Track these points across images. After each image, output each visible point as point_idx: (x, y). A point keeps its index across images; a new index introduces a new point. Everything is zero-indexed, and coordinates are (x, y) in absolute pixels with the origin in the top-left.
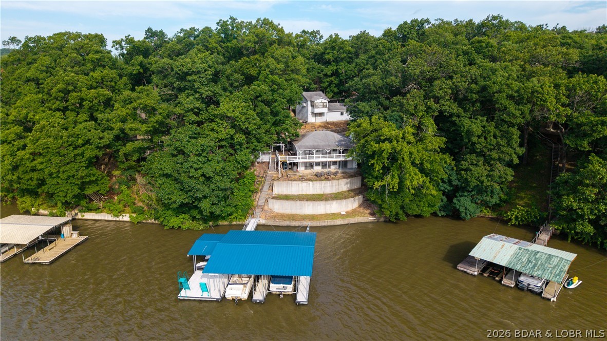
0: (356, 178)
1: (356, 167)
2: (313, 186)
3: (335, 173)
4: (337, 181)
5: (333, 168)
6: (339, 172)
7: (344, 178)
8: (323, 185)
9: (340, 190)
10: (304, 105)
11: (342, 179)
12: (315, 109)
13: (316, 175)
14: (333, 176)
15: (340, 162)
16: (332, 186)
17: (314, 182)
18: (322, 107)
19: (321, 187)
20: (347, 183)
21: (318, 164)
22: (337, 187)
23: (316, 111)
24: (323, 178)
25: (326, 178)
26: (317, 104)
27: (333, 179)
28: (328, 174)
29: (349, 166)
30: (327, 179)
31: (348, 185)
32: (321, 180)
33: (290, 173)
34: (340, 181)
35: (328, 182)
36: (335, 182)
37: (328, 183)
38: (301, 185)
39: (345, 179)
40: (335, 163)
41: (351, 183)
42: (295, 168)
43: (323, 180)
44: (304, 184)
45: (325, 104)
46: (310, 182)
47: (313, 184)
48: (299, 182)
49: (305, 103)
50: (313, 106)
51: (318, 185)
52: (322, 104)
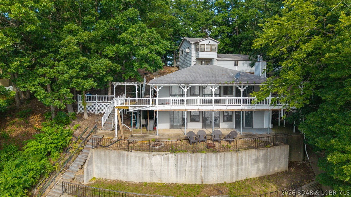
0: (277, 147)
1: (271, 126)
2: (176, 166)
3: (228, 136)
4: (234, 155)
5: (225, 127)
6: (238, 135)
7: (250, 147)
8: (201, 163)
9: (243, 176)
10: (187, 50)
11: (244, 149)
12: (200, 53)
13: (188, 139)
14: (224, 143)
15: (238, 112)
16: (222, 166)
17: (179, 155)
18: (210, 50)
19: (196, 166)
20: (257, 161)
21: (194, 118)
22: (234, 168)
23: (202, 55)
24: (202, 145)
25: (208, 147)
26: (202, 47)
27: (225, 149)
28: (214, 138)
29: (256, 124)
30: (210, 149)
31: (261, 165)
32: (196, 151)
33: (137, 132)
34: (243, 155)
35: (213, 156)
36: (230, 157)
37: (214, 159)
38: (148, 160)
39: (254, 151)
40: (228, 116)
41: (266, 160)
42: (151, 123)
43: (200, 151)
44: (156, 159)
45: (214, 47)
46: (171, 155)
47: (177, 160)
48: (145, 154)
49: (188, 48)
50: (197, 50)
51: (189, 162)
52: (209, 47)
